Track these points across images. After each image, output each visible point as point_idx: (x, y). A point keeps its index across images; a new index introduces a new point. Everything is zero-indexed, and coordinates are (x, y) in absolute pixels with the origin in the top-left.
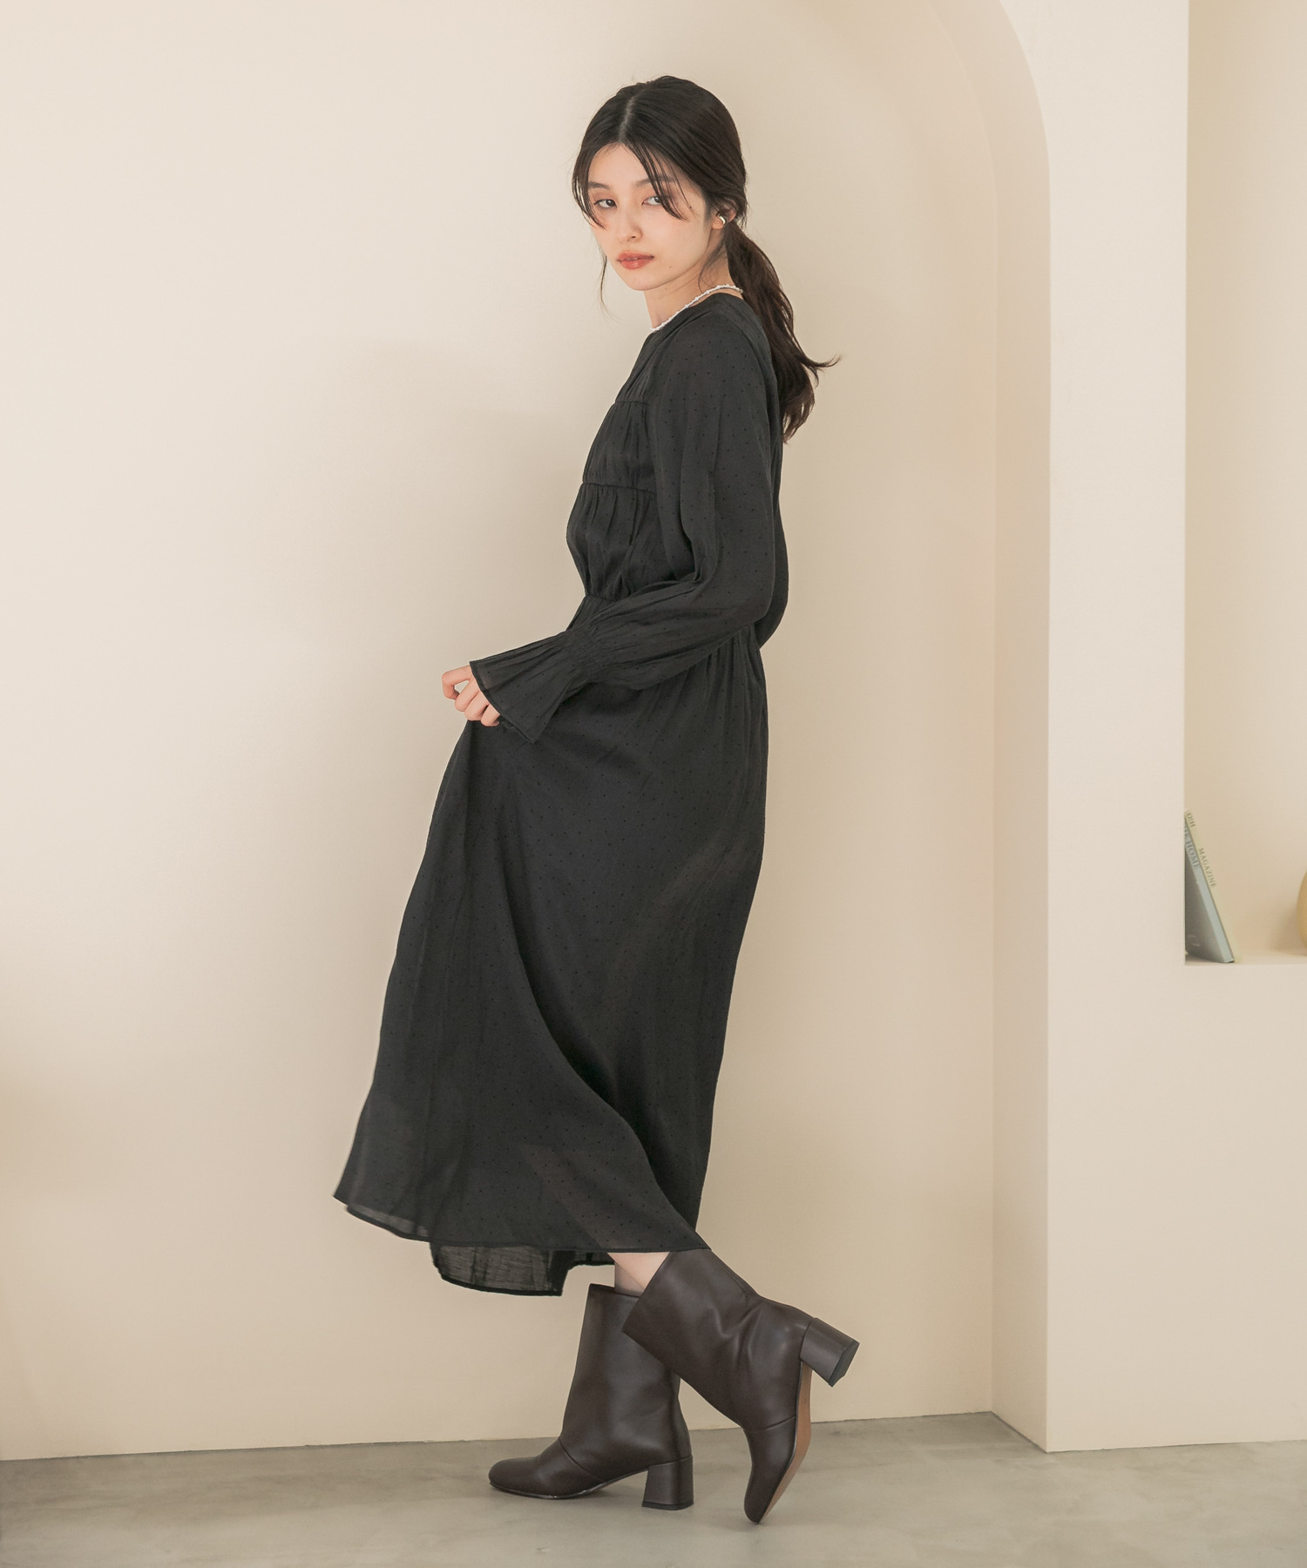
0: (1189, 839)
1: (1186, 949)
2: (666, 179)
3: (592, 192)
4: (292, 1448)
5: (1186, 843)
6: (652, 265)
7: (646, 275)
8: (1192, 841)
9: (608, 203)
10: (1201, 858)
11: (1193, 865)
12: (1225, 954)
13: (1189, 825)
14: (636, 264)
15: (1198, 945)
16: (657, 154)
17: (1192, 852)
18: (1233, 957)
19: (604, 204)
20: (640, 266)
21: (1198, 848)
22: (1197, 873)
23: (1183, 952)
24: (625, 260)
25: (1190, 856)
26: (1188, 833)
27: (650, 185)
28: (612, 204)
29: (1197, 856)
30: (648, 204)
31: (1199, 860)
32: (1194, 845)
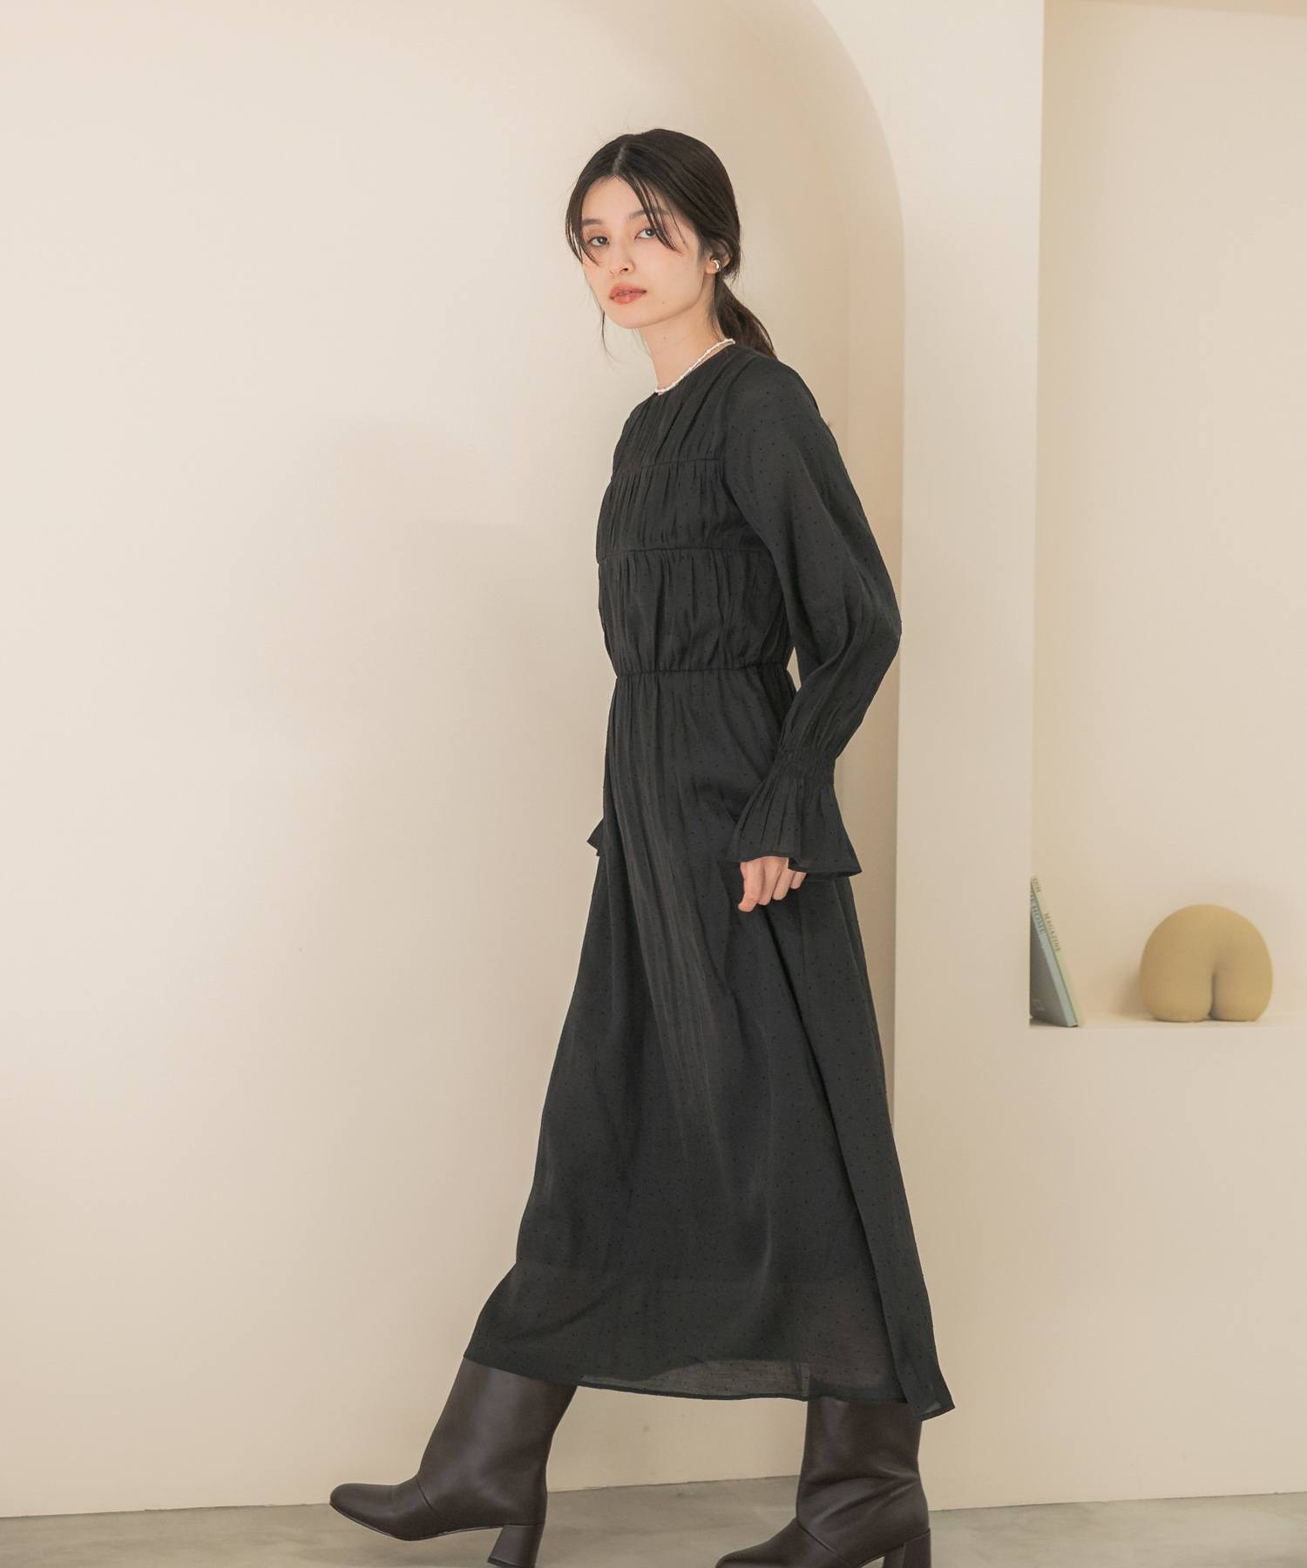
0: (1035, 905)
1: (1031, 1013)
2: (661, 212)
3: (586, 230)
4: (132, 1513)
5: (1033, 908)
6: (643, 299)
7: (638, 310)
8: (1038, 906)
9: (599, 242)
10: (1046, 923)
11: (1038, 930)
12: (1069, 1019)
13: (1035, 890)
14: (627, 298)
15: (1042, 1009)
16: (651, 187)
17: (1037, 916)
18: (1076, 1021)
19: (595, 242)
20: (632, 299)
21: (1044, 912)
22: (1042, 937)
23: (1029, 1017)
24: (618, 295)
25: (1035, 921)
26: (1034, 898)
27: (645, 216)
28: (604, 241)
29: (1043, 921)
30: (641, 238)
31: (1044, 925)
32: (1039, 910)
